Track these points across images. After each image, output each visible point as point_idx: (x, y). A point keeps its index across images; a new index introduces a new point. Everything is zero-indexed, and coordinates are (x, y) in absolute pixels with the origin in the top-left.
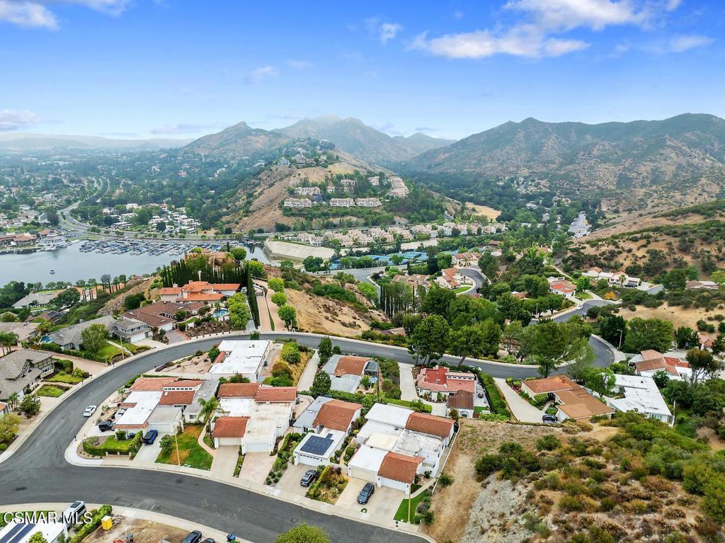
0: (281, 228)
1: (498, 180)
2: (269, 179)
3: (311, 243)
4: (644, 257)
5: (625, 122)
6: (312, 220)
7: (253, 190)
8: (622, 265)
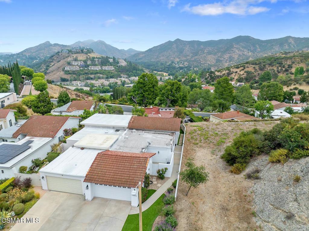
0: (64, 80)
1: (167, 63)
2: (58, 59)
3: (79, 85)
4: (243, 74)
5: (216, 40)
6: (80, 76)
7: (50, 64)
8: (234, 78)
